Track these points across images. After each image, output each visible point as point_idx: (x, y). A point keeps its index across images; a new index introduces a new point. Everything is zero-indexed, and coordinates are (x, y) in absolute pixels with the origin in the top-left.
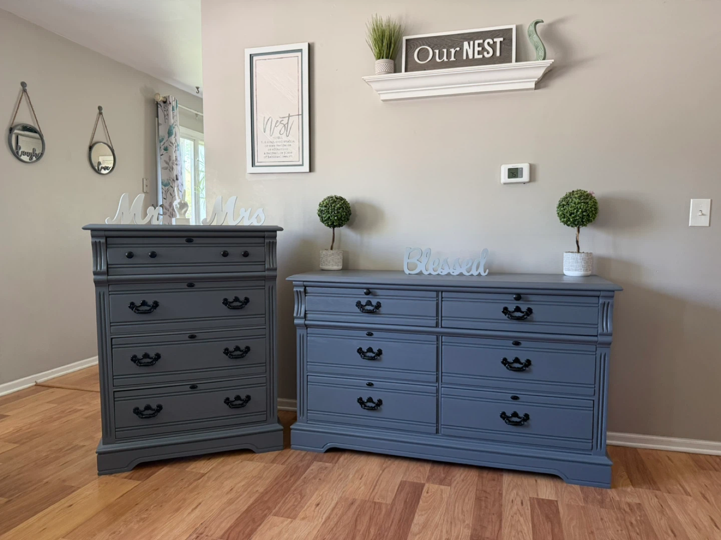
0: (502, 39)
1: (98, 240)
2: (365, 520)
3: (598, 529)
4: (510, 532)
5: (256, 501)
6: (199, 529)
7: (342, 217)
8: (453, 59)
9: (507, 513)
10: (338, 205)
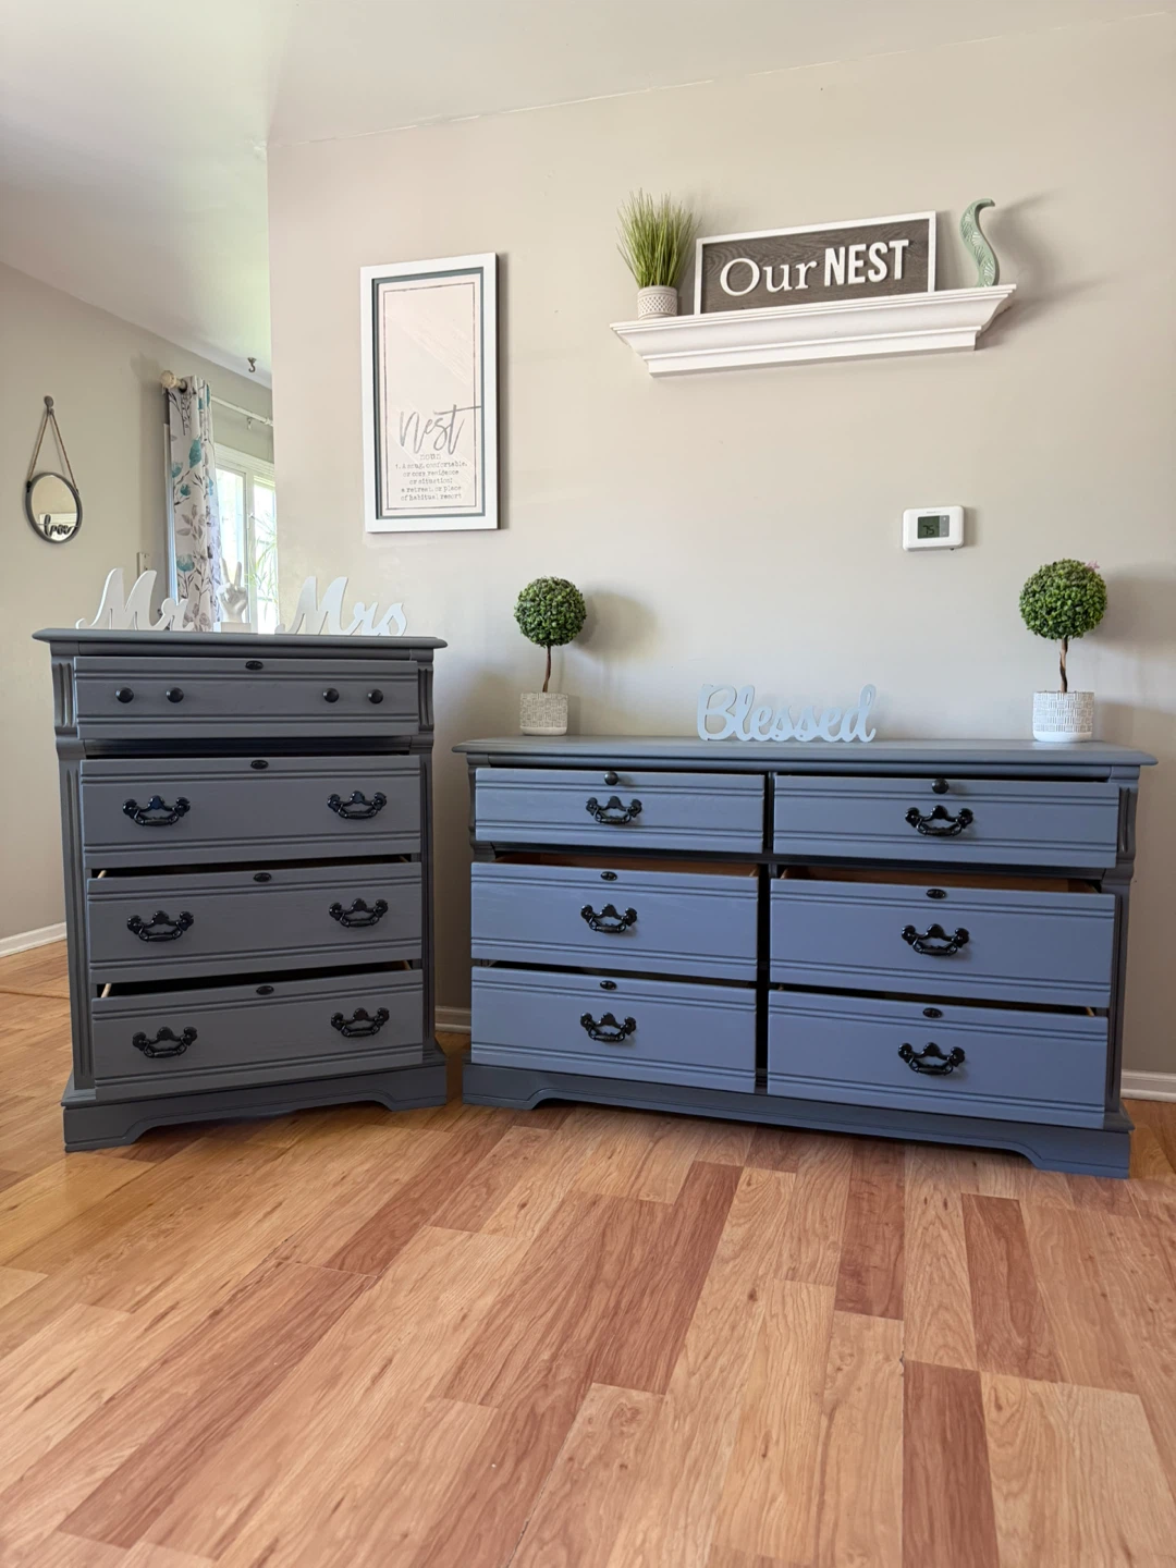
0: (906, 243)
1: (64, 662)
2: (622, 1233)
3: (1103, 1253)
4: (922, 1258)
5: (395, 1199)
6: (281, 1251)
7: (566, 622)
8: (802, 285)
9: (916, 1223)
10: (560, 597)
